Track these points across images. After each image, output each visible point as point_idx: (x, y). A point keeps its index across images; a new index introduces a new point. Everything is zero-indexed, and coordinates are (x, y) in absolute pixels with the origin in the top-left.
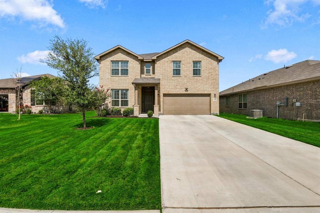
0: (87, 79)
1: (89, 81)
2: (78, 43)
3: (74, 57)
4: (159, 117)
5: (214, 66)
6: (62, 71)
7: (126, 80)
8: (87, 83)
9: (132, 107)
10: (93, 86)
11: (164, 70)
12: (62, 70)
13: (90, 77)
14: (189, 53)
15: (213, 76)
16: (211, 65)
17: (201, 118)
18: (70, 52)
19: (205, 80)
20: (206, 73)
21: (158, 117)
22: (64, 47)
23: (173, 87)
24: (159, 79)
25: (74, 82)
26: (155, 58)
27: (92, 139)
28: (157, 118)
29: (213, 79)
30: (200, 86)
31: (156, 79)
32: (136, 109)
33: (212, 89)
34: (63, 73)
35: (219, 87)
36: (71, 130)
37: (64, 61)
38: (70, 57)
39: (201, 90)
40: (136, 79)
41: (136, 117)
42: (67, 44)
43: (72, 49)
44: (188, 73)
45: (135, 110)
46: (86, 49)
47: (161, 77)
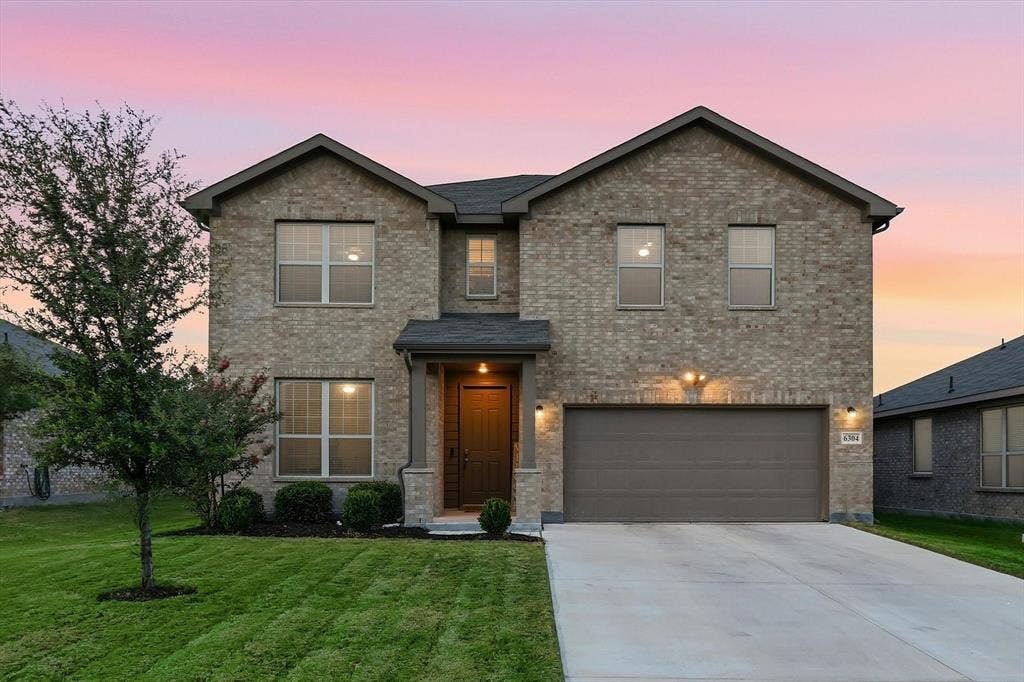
0: (157, 327)
1: (169, 335)
2: (104, 128)
3: (88, 208)
4: (545, 535)
5: (848, 255)
6: (25, 282)
7: (360, 327)
8: (161, 349)
9: (394, 479)
10: (190, 361)
11: (573, 272)
12: (29, 278)
13: (174, 316)
14: (709, 179)
15: (839, 308)
16: (829, 251)
17: (778, 539)
18: (64, 178)
19: (798, 330)
20: (801, 290)
21: (536, 534)
22: (35, 150)
23: (621, 368)
24: (546, 324)
25: (94, 340)
26: (519, 205)
27: (201, 648)
28: (535, 539)
29: (842, 327)
30: (772, 362)
31: (526, 323)
32: (416, 489)
33: (836, 381)
34: (36, 296)
35: (871, 371)
36: (75, 602)
37: (36, 228)
38: (66, 208)
39: (776, 387)
40: (413, 323)
41: (420, 533)
42: (49, 138)
43: (76, 164)
44: (703, 292)
45: (410, 494)
46: (150, 158)
47: (552, 316)
